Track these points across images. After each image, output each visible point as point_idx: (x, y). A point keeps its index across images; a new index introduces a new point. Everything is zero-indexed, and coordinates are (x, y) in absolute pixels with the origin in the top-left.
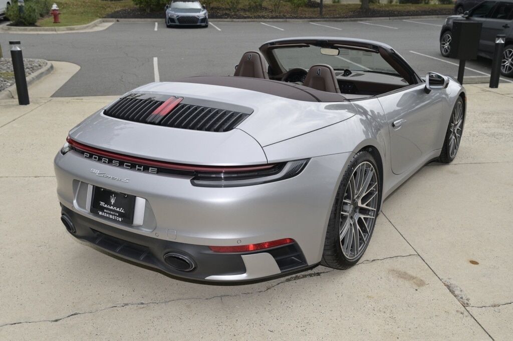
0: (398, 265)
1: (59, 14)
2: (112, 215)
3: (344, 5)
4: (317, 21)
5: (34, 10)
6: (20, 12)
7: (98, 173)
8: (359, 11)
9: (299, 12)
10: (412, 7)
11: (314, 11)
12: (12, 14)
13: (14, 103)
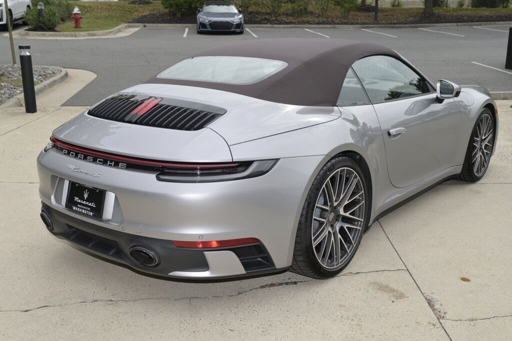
0: (382, 279)
1: (81, 18)
2: (85, 209)
3: (404, 9)
4: (371, 27)
5: (54, 14)
6: (39, 16)
7: (73, 168)
8: (421, 16)
9: (350, 16)
10: (485, 12)
11: (369, 17)
12: (31, 18)
13: (20, 111)
